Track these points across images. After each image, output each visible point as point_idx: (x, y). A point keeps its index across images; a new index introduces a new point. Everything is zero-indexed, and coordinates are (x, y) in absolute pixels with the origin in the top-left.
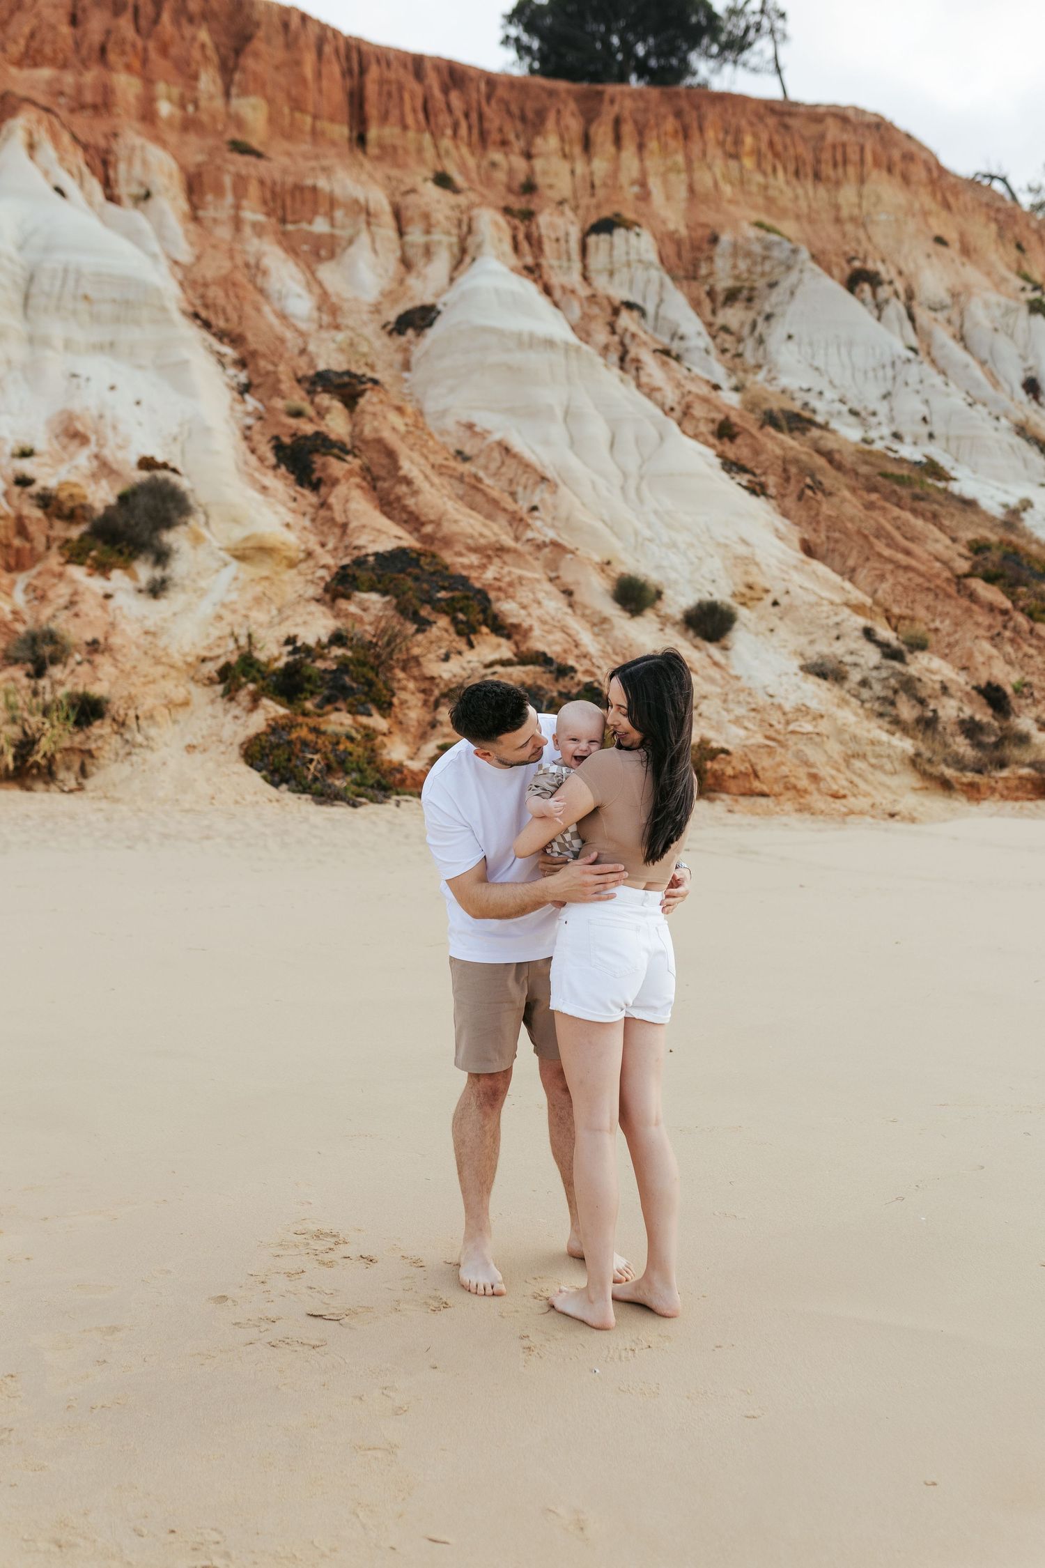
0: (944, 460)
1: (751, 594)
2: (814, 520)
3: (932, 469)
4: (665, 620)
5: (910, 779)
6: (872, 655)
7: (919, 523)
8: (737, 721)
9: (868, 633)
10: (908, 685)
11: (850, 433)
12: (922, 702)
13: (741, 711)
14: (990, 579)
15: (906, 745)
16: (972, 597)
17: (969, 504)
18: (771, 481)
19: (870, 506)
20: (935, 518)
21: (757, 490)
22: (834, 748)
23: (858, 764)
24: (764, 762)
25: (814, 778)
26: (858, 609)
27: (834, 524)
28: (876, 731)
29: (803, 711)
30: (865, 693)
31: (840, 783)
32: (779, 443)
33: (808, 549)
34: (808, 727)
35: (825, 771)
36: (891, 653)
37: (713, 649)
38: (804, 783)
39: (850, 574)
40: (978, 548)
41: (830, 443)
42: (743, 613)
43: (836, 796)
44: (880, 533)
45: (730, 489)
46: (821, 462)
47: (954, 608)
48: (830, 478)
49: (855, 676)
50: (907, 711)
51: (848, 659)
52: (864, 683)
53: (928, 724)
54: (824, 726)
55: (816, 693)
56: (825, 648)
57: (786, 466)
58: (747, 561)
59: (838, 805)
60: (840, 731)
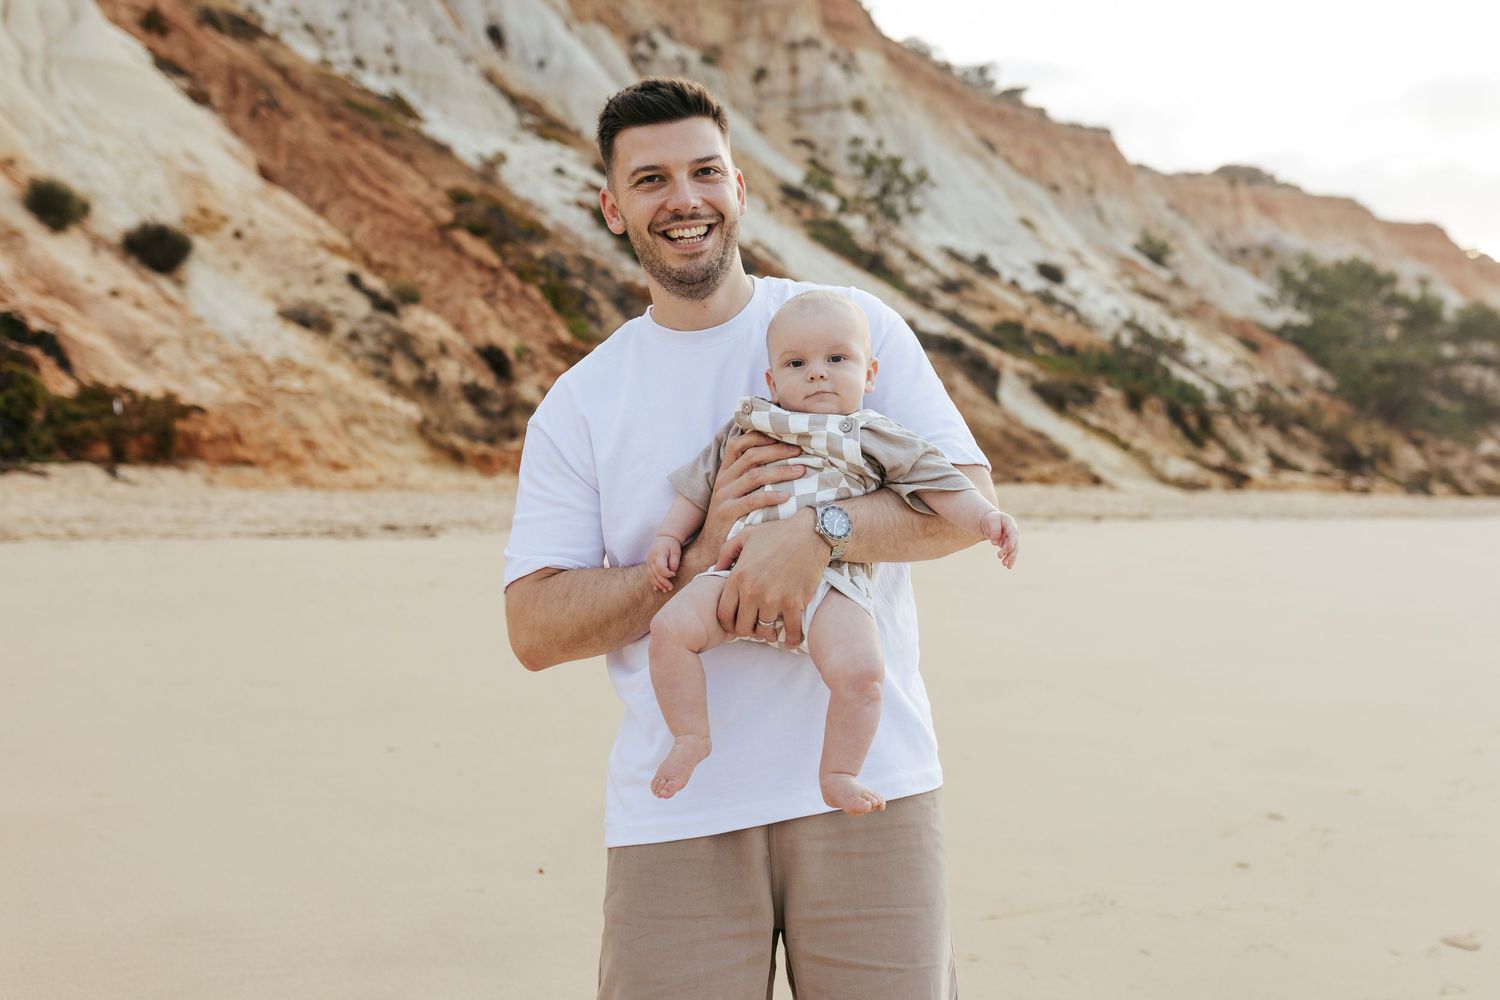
0: (413, 98)
1: (207, 220)
2: (272, 143)
3: (398, 104)
4: (97, 242)
5: (416, 449)
6: (360, 306)
7: (393, 163)
8: (208, 372)
9: (354, 280)
10: (404, 343)
11: (306, 52)
12: (419, 362)
13: (210, 360)
14: (477, 232)
15: (410, 410)
16: (458, 249)
17: (443, 150)
18: (216, 91)
19: (336, 136)
20: (408, 159)
21: (199, 97)
22: (330, 411)
23: (358, 430)
24: (248, 425)
25: (310, 445)
26: (335, 250)
27: (296, 150)
28: (374, 392)
29: (287, 365)
30: (356, 348)
31: (339, 451)
32: (222, 48)
33: (265, 173)
34: (296, 384)
35: (321, 437)
36: (381, 305)
37: (164, 283)
38: (297, 450)
39: (321, 209)
40: (458, 198)
41: (283, 58)
42: (200, 243)
43: (337, 466)
44: (351, 166)
45: (168, 92)
46: (274, 78)
47: (443, 259)
48: (287, 98)
49: (342, 328)
50: (405, 372)
51: (333, 308)
52: (354, 336)
53: (428, 387)
54: (315, 384)
55: (299, 344)
56: (301, 292)
57: (233, 76)
58: (197, 182)
59: (339, 477)
60: (334, 391)
